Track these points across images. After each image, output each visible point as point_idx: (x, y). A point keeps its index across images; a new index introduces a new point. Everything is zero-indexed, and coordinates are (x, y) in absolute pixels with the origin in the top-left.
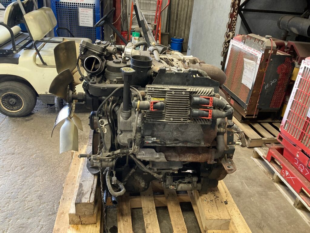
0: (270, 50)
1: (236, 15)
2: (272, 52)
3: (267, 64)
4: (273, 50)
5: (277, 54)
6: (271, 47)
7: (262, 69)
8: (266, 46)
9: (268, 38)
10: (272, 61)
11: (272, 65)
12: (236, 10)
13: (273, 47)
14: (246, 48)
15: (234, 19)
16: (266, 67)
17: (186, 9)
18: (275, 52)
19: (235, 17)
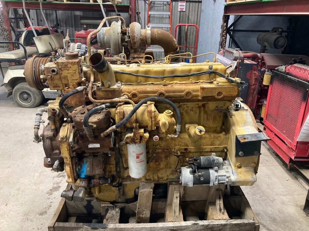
0: (238, 59)
1: (225, 35)
2: (240, 61)
3: (237, 71)
4: (240, 59)
5: (244, 62)
6: (238, 57)
7: (233, 75)
8: (235, 56)
9: (237, 50)
10: (241, 68)
11: (242, 71)
12: (225, 31)
13: (240, 57)
14: (224, 60)
15: (223, 38)
16: (236, 74)
17: (195, 33)
18: (243, 61)
19: (224, 37)
